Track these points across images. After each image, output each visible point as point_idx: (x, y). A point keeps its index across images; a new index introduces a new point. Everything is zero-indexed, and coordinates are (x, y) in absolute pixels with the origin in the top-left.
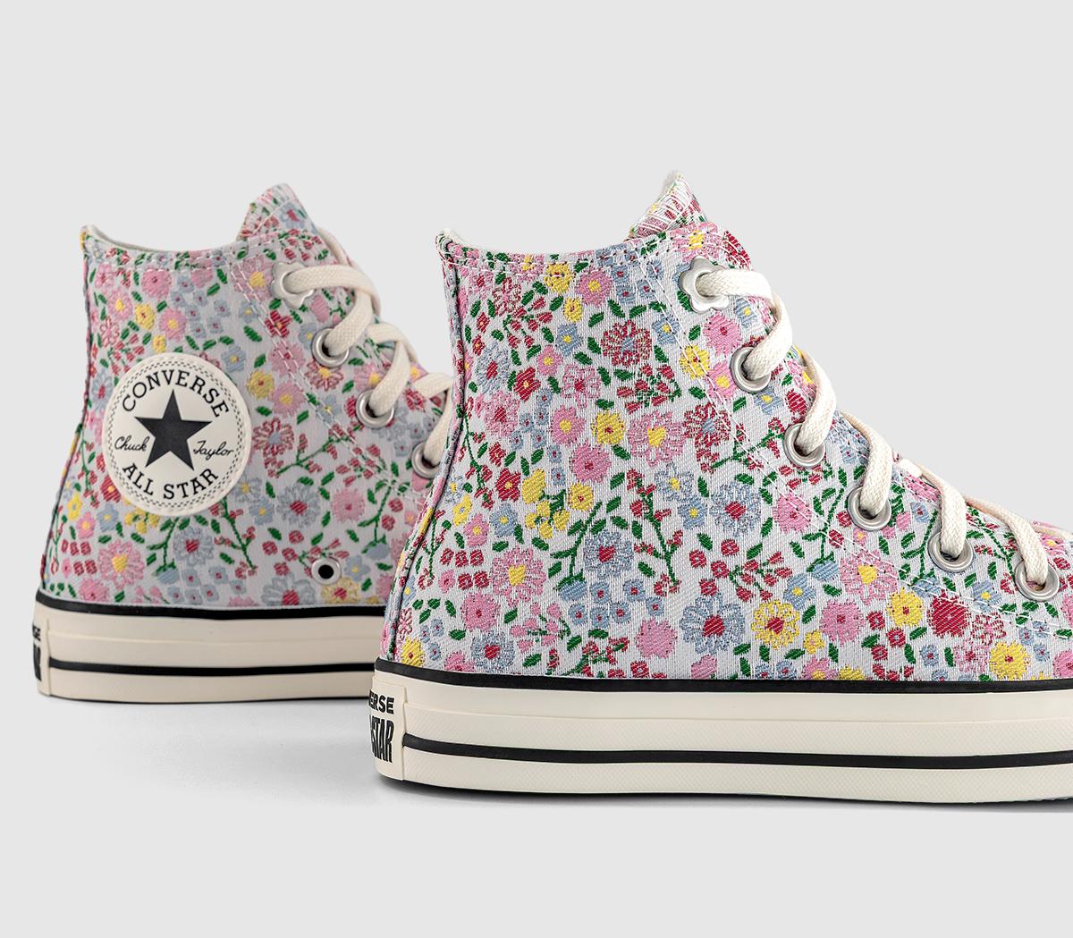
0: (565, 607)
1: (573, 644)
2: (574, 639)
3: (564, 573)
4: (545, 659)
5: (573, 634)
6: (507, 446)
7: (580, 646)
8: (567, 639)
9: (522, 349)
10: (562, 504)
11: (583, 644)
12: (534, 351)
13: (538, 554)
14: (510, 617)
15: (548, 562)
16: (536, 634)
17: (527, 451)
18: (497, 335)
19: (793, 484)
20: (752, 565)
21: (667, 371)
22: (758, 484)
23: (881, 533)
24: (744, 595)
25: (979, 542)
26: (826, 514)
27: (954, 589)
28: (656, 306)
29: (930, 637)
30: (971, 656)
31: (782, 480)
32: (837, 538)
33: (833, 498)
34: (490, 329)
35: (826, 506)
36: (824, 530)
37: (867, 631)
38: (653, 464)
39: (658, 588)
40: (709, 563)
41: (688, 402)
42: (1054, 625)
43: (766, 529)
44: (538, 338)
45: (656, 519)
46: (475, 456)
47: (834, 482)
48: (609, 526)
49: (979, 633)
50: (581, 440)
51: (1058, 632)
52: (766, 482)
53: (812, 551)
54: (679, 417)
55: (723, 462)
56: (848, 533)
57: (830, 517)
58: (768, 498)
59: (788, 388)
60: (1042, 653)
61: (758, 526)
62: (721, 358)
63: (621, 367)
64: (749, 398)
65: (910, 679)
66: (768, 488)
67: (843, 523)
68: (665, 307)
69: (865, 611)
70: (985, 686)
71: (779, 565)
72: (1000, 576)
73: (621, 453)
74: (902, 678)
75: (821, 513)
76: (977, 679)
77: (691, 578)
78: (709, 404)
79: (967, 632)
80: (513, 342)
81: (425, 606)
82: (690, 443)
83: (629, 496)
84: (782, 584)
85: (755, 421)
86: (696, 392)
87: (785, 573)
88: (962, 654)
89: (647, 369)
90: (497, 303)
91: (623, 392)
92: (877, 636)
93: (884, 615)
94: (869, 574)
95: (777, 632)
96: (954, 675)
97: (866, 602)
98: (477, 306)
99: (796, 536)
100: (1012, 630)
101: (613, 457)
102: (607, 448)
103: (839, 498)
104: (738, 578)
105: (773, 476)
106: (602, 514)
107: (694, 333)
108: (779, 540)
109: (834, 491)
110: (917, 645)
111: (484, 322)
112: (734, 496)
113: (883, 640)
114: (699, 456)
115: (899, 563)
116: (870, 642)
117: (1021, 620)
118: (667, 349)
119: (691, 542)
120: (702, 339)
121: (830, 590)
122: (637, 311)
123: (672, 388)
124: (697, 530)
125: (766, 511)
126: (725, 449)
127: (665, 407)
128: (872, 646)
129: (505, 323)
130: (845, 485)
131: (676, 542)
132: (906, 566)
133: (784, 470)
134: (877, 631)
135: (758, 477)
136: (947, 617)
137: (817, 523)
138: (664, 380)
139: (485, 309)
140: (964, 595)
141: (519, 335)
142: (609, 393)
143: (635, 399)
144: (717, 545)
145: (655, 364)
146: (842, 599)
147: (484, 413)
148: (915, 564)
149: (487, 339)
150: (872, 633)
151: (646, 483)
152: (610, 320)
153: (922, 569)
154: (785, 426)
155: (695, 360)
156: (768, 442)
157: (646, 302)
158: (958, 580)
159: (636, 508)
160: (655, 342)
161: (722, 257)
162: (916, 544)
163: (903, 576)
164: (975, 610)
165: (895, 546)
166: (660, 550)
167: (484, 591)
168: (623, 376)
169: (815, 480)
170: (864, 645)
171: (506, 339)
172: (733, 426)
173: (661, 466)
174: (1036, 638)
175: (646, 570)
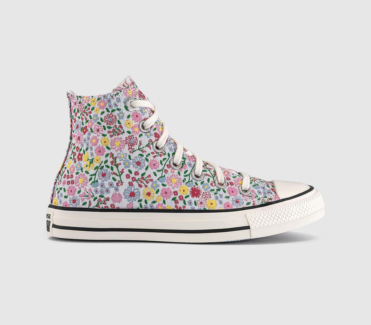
0: (93, 189)
1: (95, 200)
2: (95, 198)
3: (93, 180)
4: (88, 203)
5: (95, 196)
6: (80, 147)
7: (97, 200)
8: (93, 198)
9: (84, 121)
10: (93, 162)
11: (98, 199)
12: (87, 121)
13: (86, 175)
14: (79, 192)
15: (89, 177)
16: (85, 196)
17: (84, 148)
18: (79, 117)
19: (155, 157)
20: (143, 178)
21: (121, 127)
22: (145, 156)
23: (179, 170)
24: (140, 186)
25: (206, 173)
26: (164, 165)
27: (197, 185)
28: (118, 109)
29: (190, 198)
30: (201, 203)
31: (152, 155)
32: (166, 171)
33: (166, 161)
34: (77, 116)
35: (164, 163)
36: (163, 169)
37: (173, 196)
38: (117, 151)
39: (117, 184)
40: (131, 177)
41: (127, 135)
42: (225, 195)
43: (147, 169)
44: (88, 118)
45: (117, 166)
46: (73, 150)
47: (167, 157)
48: (105, 167)
49: (204, 197)
50: (98, 145)
51: (226, 197)
52: (147, 156)
53: (159, 174)
54: (124, 139)
55: (135, 151)
56: (169, 170)
57: (164, 166)
58: (147, 160)
59: (155, 131)
60: (221, 202)
61: (145, 168)
62: (136, 123)
63: (109, 125)
64: (144, 134)
65: (185, 209)
66: (147, 157)
67: (168, 167)
68: (121, 110)
69: (173, 191)
70: (205, 211)
71: (150, 178)
72: (210, 182)
73: (108, 148)
74: (183, 209)
75: (162, 164)
76: (203, 209)
77: (126, 181)
78: (132, 135)
79: (201, 196)
80: (82, 119)
81: (59, 190)
82: (127, 145)
83: (110, 160)
84: (150, 183)
85: (145, 140)
86: (129, 132)
87: (151, 180)
88: (199, 202)
89: (116, 126)
90: (79, 109)
91: (109, 132)
92: (176, 197)
93: (178, 192)
94: (174, 181)
95: (149, 196)
96: (196, 208)
97: (173, 188)
98: (75, 110)
99: (155, 171)
100: (213, 196)
101: (106, 149)
102: (105, 147)
103: (167, 161)
104: (139, 181)
105: (149, 154)
106: (103, 164)
107: (129, 117)
108: (150, 171)
109: (166, 159)
110: (187, 200)
111: (76, 114)
112: (138, 159)
113: (177, 198)
114: (129, 149)
115: (183, 178)
116: (174, 199)
117: (215, 194)
118: (121, 121)
119: (126, 172)
120: (131, 118)
121: (163, 185)
122: (113, 111)
123: (122, 131)
124: (128, 169)
125: (147, 164)
126: (136, 147)
127: (120, 136)
128: (175, 200)
129: (81, 114)
130: (169, 157)
131: (122, 172)
132: (185, 179)
133: (153, 153)
134: (176, 196)
135: (145, 155)
136: (195, 192)
137: (161, 167)
138: (120, 129)
139: (76, 111)
140: (200, 187)
141: (84, 117)
142: (105, 132)
143: (112, 134)
144: (133, 173)
145: (118, 125)
146: (166, 187)
147: (75, 138)
148: (187, 178)
149: (77, 119)
150: (175, 197)
151: (114, 156)
152: (106, 113)
153: (189, 180)
154: (153, 141)
155: (129, 124)
156: (148, 146)
157: (115, 108)
158: (199, 183)
159: (112, 163)
160: (118, 119)
161: (138, 97)
162: (188, 173)
163: (184, 181)
164: (203, 191)
165: (182, 173)
166: (118, 174)
167: (73, 185)
168: (109, 128)
169: (161, 156)
170: (172, 200)
171: (81, 118)
172: (138, 141)
173: (119, 152)
174: (219, 198)
175: (114, 179)
